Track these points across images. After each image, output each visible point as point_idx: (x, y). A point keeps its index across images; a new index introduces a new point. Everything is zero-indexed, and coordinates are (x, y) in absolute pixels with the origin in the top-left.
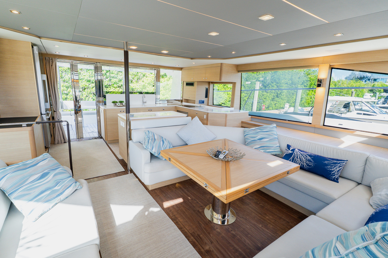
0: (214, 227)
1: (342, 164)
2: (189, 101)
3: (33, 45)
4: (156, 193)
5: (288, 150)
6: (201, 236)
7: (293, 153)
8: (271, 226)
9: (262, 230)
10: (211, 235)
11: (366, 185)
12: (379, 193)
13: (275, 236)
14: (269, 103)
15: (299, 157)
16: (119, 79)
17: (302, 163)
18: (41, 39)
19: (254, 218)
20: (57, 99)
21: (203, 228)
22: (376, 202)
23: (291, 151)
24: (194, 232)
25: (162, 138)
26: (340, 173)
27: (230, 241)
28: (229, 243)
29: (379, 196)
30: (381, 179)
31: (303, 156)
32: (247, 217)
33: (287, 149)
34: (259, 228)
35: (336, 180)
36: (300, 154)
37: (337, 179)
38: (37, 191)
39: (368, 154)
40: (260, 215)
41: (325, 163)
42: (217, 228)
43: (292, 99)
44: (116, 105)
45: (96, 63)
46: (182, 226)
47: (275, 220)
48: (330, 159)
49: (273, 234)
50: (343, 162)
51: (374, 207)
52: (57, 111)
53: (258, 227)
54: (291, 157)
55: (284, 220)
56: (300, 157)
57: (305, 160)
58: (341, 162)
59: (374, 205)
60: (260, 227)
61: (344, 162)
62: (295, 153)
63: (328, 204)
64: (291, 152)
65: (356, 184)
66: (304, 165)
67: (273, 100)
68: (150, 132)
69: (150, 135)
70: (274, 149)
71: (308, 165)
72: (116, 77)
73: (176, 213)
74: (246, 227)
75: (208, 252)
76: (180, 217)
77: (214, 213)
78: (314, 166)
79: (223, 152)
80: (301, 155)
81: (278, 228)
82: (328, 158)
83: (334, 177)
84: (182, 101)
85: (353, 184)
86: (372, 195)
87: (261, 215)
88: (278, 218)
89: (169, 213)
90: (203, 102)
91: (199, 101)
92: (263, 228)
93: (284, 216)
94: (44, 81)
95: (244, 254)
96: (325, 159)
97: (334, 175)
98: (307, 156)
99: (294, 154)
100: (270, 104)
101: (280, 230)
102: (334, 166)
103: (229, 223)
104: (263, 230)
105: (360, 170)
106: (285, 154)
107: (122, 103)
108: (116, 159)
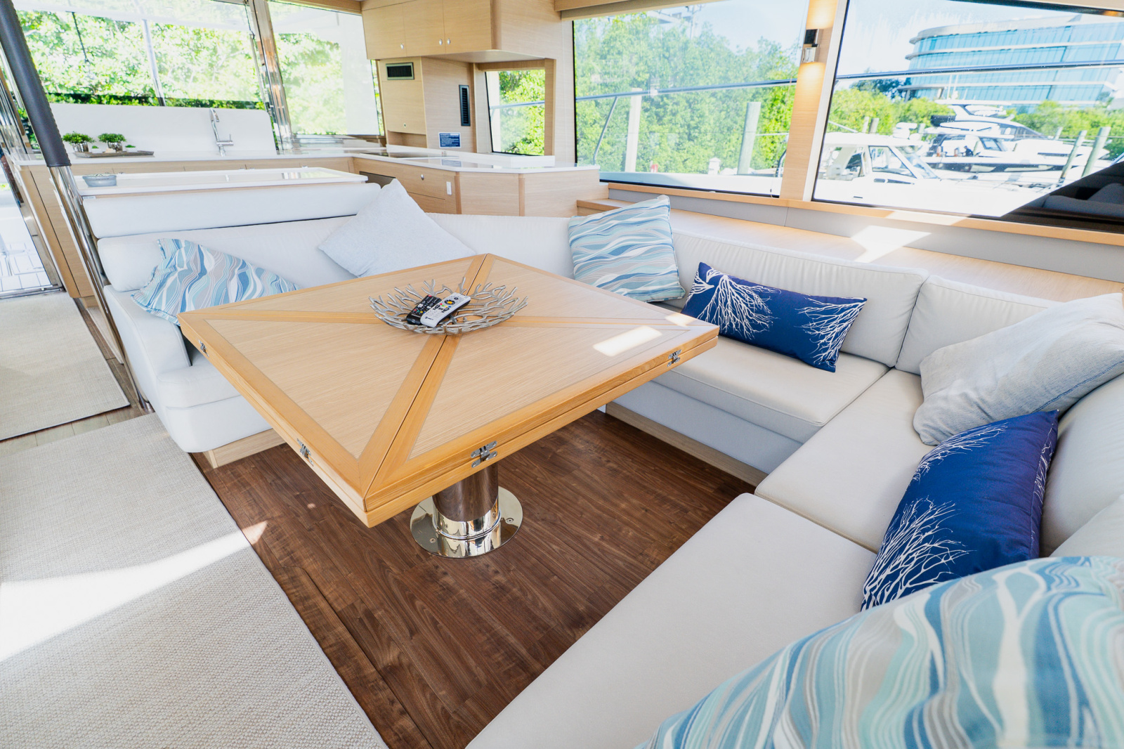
0: (434, 569)
1: (848, 311)
2: (410, 139)
4: (239, 476)
5: (701, 281)
6: (378, 614)
7: (714, 289)
8: (630, 534)
9: (599, 552)
10: (418, 603)
11: (909, 371)
12: (942, 393)
13: (639, 564)
14: (669, 158)
15: (729, 303)
17: (739, 320)
19: (582, 513)
21: (391, 581)
22: (933, 421)
23: (709, 283)
24: (353, 606)
25: (244, 264)
26: (841, 342)
27: (483, 615)
28: (479, 620)
29: (942, 404)
30: (951, 347)
31: (741, 297)
32: (560, 515)
33: (698, 277)
34: (592, 546)
35: (828, 366)
36: (733, 291)
37: (832, 361)
39: (923, 273)
40: (601, 502)
41: (804, 314)
42: (445, 574)
43: (727, 145)
44: (86, 149)
46: (310, 588)
47: (646, 511)
48: (818, 298)
49: (631, 560)
50: (853, 304)
51: (926, 437)
53: (588, 543)
54: (709, 305)
55: (675, 505)
56: (734, 301)
57: (746, 308)
58: (848, 305)
59: (925, 431)
60: (597, 544)
61: (855, 306)
62: (719, 290)
63: (800, 443)
64: (708, 287)
65: (882, 369)
66: (745, 327)
67: (678, 149)
68: (183, 244)
69: (180, 255)
70: (661, 283)
71: (755, 325)
73: (299, 542)
74: (549, 553)
75: (391, 673)
76: (311, 555)
77: (447, 521)
78: (770, 326)
79: (445, 302)
80: (736, 295)
81: (651, 535)
82: (812, 297)
83: (824, 354)
84: (383, 141)
85: (873, 371)
86: (922, 398)
87: (605, 498)
88: (656, 501)
89: (270, 546)
90: (455, 142)
91: (442, 137)
92: (604, 544)
93: (676, 492)
95: (523, 651)
96: (803, 300)
97: (826, 350)
98: (754, 294)
99: (716, 292)
100: (671, 161)
101: (654, 540)
102: (826, 321)
103: (495, 547)
104: (603, 551)
105: (896, 326)
106: (690, 297)
107: (116, 144)
108: (105, 362)
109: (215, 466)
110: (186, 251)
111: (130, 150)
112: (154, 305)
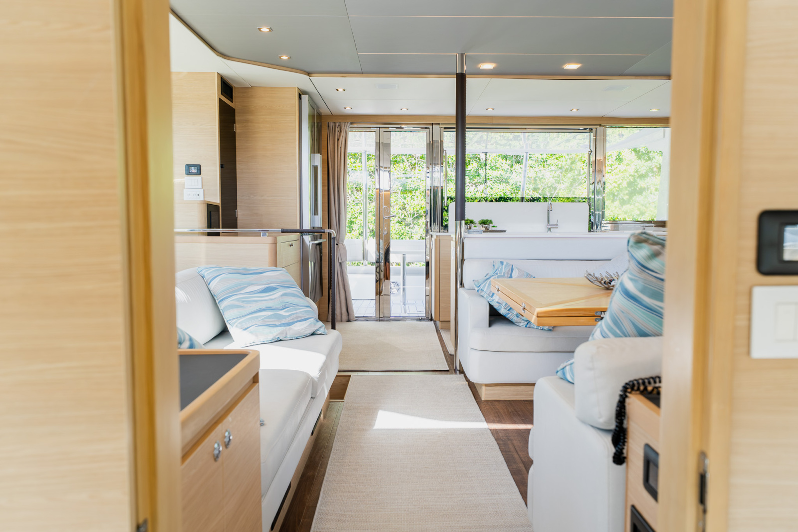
3: (301, 94)
4: (494, 406)
16: (514, 186)
18: (311, 78)
20: (341, 216)
38: (255, 307)
44: (470, 228)
45: (431, 127)
46: (513, 449)
52: (340, 242)
68: (505, 264)
69: (502, 268)
72: (506, 179)
73: (515, 435)
76: (519, 440)
94: (315, 169)
107: (487, 226)
108: (443, 353)
109: (483, 399)
110: (505, 268)
111: (494, 229)
112: (481, 287)
